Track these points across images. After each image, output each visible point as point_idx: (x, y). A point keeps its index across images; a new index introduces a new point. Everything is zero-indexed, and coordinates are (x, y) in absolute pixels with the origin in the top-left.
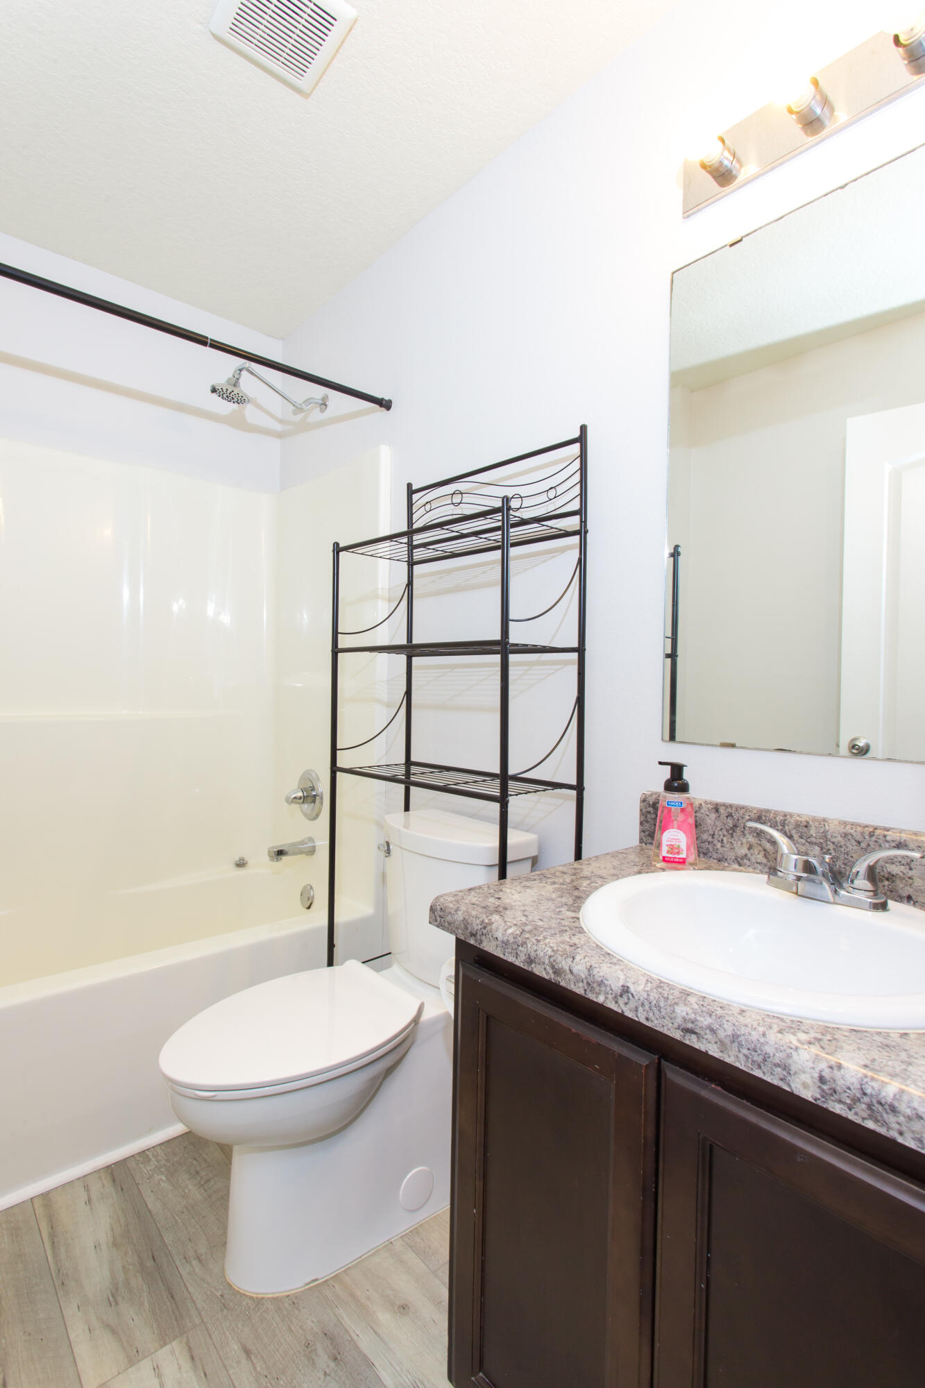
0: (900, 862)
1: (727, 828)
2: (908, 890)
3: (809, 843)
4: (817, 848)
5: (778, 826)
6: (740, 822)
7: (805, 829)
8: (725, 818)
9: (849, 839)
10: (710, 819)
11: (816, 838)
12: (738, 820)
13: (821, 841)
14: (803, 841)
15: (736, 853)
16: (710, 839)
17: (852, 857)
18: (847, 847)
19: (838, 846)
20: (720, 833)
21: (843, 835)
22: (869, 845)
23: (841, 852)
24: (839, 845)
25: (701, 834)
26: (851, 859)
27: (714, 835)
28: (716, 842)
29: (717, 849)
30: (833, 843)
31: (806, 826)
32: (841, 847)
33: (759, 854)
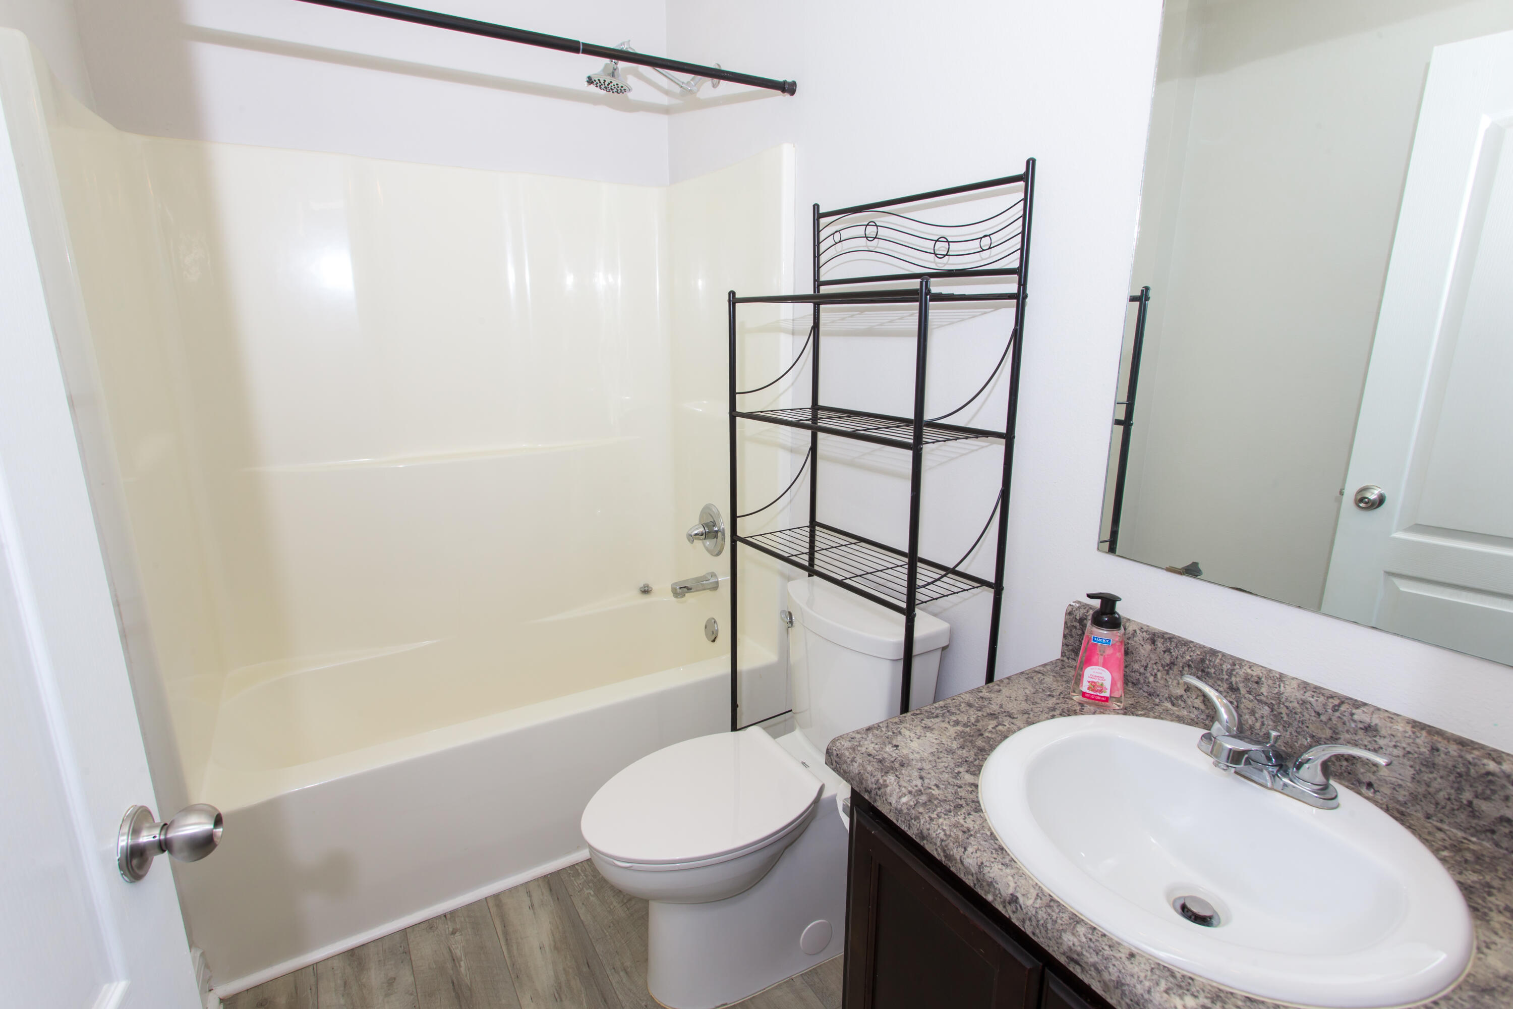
0: (1366, 746)
1: (1163, 663)
2: (1370, 777)
3: (1258, 700)
4: (1266, 708)
5: (1223, 675)
6: (1178, 660)
7: (1255, 686)
8: (1162, 653)
9: (1307, 708)
10: (1145, 650)
11: (1267, 697)
12: (1177, 658)
13: (1274, 702)
14: (1251, 697)
15: (1170, 691)
16: (1142, 670)
17: (1307, 727)
18: (1303, 715)
19: (1292, 712)
20: (1155, 667)
21: (1301, 702)
22: (1330, 719)
23: (1295, 719)
24: (1294, 711)
25: (1132, 664)
26: (1306, 729)
27: (1146, 667)
28: (1148, 675)
29: (1149, 682)
30: (1287, 708)
31: (1257, 683)
32: (1295, 713)
33: (1196, 698)
